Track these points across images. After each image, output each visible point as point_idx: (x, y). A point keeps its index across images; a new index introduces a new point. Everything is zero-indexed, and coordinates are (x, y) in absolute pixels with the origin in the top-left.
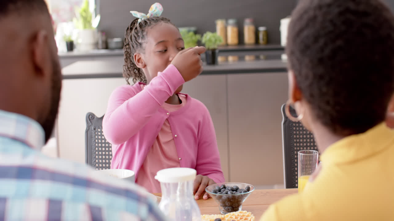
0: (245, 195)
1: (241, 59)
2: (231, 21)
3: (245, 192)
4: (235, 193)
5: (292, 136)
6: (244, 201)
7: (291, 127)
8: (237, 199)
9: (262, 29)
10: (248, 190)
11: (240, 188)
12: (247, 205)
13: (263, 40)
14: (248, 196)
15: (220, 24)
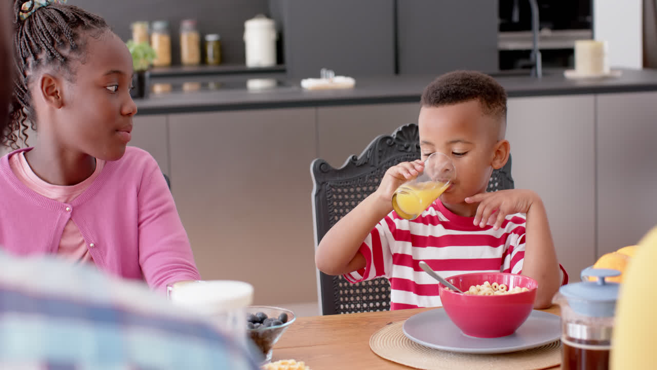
0: (277, 331)
1: (176, 88)
2: (158, 25)
3: (278, 324)
4: (258, 327)
5: (331, 218)
6: (276, 340)
7: (330, 201)
8: (262, 339)
9: (211, 38)
10: (285, 319)
11: (269, 317)
12: (279, 349)
13: (214, 57)
14: (284, 331)
15: (138, 29)
